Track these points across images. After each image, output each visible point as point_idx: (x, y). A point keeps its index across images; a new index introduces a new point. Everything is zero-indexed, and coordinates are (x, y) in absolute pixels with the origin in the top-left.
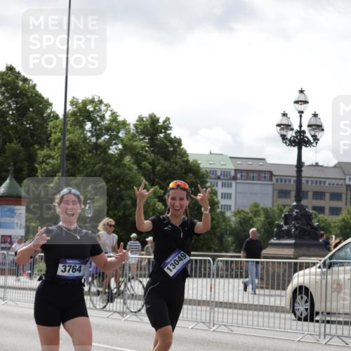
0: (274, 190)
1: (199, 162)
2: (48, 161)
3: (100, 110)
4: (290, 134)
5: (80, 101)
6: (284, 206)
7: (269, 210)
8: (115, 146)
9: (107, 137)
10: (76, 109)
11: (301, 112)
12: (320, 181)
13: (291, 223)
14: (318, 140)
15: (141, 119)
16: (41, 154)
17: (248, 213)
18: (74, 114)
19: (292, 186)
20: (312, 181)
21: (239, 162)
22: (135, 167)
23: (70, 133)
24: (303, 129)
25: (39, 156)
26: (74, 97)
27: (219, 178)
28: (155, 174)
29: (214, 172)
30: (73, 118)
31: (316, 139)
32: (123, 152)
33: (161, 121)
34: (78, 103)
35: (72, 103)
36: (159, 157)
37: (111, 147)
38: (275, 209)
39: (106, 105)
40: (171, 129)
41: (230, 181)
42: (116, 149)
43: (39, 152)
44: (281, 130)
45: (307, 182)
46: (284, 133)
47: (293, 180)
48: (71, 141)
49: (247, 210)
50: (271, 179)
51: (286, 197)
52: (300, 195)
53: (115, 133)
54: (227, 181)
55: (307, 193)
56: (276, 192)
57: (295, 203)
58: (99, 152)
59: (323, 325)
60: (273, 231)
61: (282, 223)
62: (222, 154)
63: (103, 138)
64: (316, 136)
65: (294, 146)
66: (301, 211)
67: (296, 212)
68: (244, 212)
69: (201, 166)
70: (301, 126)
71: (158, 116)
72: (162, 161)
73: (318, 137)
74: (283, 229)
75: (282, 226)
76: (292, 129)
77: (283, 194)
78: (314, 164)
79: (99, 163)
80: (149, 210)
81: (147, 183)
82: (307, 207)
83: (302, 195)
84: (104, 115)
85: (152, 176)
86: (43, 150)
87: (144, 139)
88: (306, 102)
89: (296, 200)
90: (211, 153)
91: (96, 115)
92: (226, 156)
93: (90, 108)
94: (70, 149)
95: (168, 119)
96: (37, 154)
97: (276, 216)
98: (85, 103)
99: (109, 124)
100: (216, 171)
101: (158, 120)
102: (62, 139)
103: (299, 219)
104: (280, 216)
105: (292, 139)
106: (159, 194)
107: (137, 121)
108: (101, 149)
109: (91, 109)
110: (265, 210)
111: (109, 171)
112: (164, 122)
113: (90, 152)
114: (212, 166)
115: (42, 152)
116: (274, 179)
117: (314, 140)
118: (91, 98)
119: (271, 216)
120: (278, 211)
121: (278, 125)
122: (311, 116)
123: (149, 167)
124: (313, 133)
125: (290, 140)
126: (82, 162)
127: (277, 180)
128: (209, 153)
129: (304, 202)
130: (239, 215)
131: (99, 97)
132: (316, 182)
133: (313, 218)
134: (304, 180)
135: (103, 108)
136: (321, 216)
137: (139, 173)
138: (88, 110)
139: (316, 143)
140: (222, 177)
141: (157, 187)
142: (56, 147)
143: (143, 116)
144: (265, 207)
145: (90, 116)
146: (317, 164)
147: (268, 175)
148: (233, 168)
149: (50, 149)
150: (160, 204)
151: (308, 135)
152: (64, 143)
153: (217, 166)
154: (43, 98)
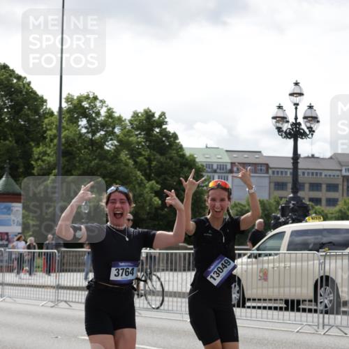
0: (270, 183)
1: (195, 156)
2: (44, 158)
3: (96, 106)
4: (286, 127)
5: (75, 98)
6: (281, 198)
7: (265, 202)
8: (110, 142)
9: (103, 133)
10: (71, 106)
11: (296, 105)
12: (316, 173)
13: (288, 215)
14: (314, 131)
15: (136, 114)
16: (37, 151)
17: (245, 206)
18: (69, 111)
19: (288, 178)
20: (308, 173)
21: (235, 156)
22: (131, 162)
23: (66, 130)
24: (298, 121)
25: (35, 153)
26: (69, 94)
27: (215, 171)
28: (150, 170)
29: (210, 165)
30: (69, 115)
31: (312, 131)
32: (119, 148)
33: (157, 116)
34: (73, 99)
35: (68, 100)
36: (155, 153)
37: (107, 143)
38: (272, 201)
39: (101, 101)
40: (166, 124)
41: (226, 175)
42: (112, 145)
43: (34, 149)
44: (276, 122)
45: (304, 173)
46: (279, 125)
47: (289, 172)
48: (67, 138)
49: (244, 202)
50: (267, 172)
51: (282, 189)
52: (296, 187)
53: (111, 129)
54: (223, 175)
55: (303, 185)
56: (272, 185)
57: (291, 195)
58: (94, 148)
59: (321, 316)
60: (270, 223)
61: (279, 215)
62: (218, 148)
63: (98, 134)
64: (311, 128)
65: (290, 138)
66: (297, 203)
67: (293, 204)
68: (241, 205)
69: (197, 160)
70: (296, 118)
71: (153, 111)
72: (158, 156)
73: (314, 129)
74: (280, 221)
75: (279, 219)
76: (288, 122)
77: (280, 186)
78: (310, 156)
79: (95, 159)
80: (145, 205)
81: (143, 178)
82: (304, 198)
83: (298, 187)
84: (99, 110)
85: (148, 171)
86: (39, 147)
87: (140, 134)
88: (301, 94)
89: (293, 192)
90: (207, 147)
91: (91, 112)
92: (222, 149)
93: (85, 104)
94: (66, 145)
95: (163, 114)
96: (33, 152)
97: (273, 208)
98: (80, 100)
99: (105, 120)
100: (212, 165)
101: (153, 115)
102: (58, 136)
103: (296, 211)
104: (276, 209)
105: (288, 131)
106: (155, 189)
107: (132, 117)
108: (97, 145)
109: (87, 106)
110: (262, 203)
111: (105, 167)
112: (160, 116)
113: (85, 148)
114: (208, 160)
115: (38, 150)
116: (270, 171)
117: (310, 131)
118: (85, 94)
119: (268, 208)
120: (275, 203)
121: (274, 118)
122: (307, 108)
123: (145, 162)
124: (308, 125)
125: (286, 132)
126: (78, 159)
127: (273, 173)
128: (204, 147)
129: (301, 194)
130: (235, 208)
131: (94, 94)
132: (313, 174)
133: (310, 210)
134: (300, 172)
135: (98, 104)
136: (317, 207)
137: (136, 168)
138: (83, 107)
139: (312, 135)
140: (218, 171)
141: (153, 182)
142: (52, 145)
143: (138, 111)
144: (261, 199)
145: (85, 112)
146: (313, 156)
147: (264, 168)
148: (230, 161)
149: (46, 146)
150: (157, 199)
151: (303, 126)
152: (60, 140)
153: (213, 159)
154: (37, 95)
